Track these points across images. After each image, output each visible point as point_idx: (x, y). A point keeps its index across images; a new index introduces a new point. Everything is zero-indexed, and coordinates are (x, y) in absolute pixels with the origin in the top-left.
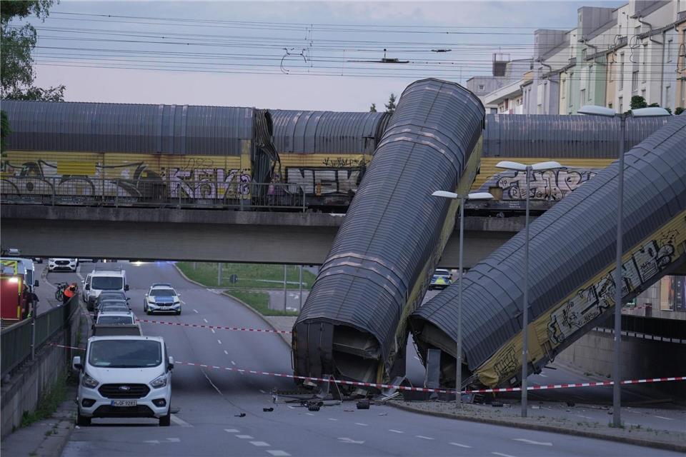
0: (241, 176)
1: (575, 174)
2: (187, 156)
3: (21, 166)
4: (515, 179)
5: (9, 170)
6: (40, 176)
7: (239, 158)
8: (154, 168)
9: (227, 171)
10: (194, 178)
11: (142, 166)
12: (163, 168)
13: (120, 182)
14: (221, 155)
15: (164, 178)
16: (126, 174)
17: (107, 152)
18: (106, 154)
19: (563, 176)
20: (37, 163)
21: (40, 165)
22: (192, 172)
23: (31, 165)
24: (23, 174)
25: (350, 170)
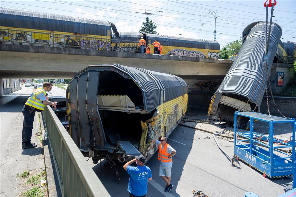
0: (107, 44)
1: (187, 52)
2: (87, 35)
3: (16, 34)
4: (174, 52)
5: (10, 36)
6: (25, 39)
7: (106, 37)
8: (74, 39)
9: (102, 41)
10: (90, 43)
11: (70, 37)
12: (78, 39)
13: (60, 43)
14: (100, 35)
15: (78, 43)
16: (63, 40)
17: (55, 31)
18: (54, 32)
19: (185, 52)
20: (23, 33)
21: (25, 34)
22: (89, 41)
23: (21, 35)
24: (17, 38)
25: (132, 48)
